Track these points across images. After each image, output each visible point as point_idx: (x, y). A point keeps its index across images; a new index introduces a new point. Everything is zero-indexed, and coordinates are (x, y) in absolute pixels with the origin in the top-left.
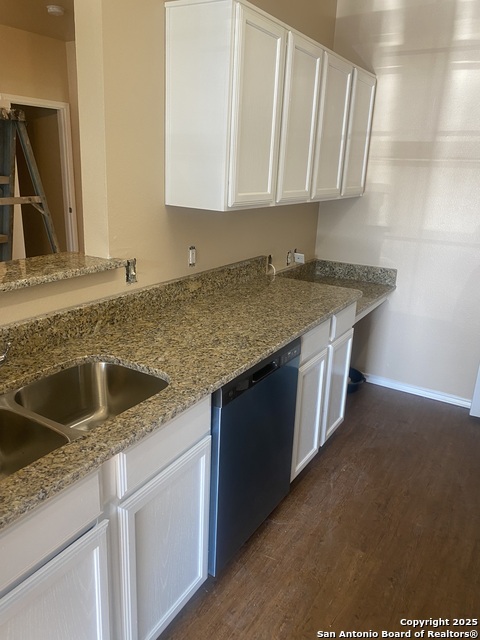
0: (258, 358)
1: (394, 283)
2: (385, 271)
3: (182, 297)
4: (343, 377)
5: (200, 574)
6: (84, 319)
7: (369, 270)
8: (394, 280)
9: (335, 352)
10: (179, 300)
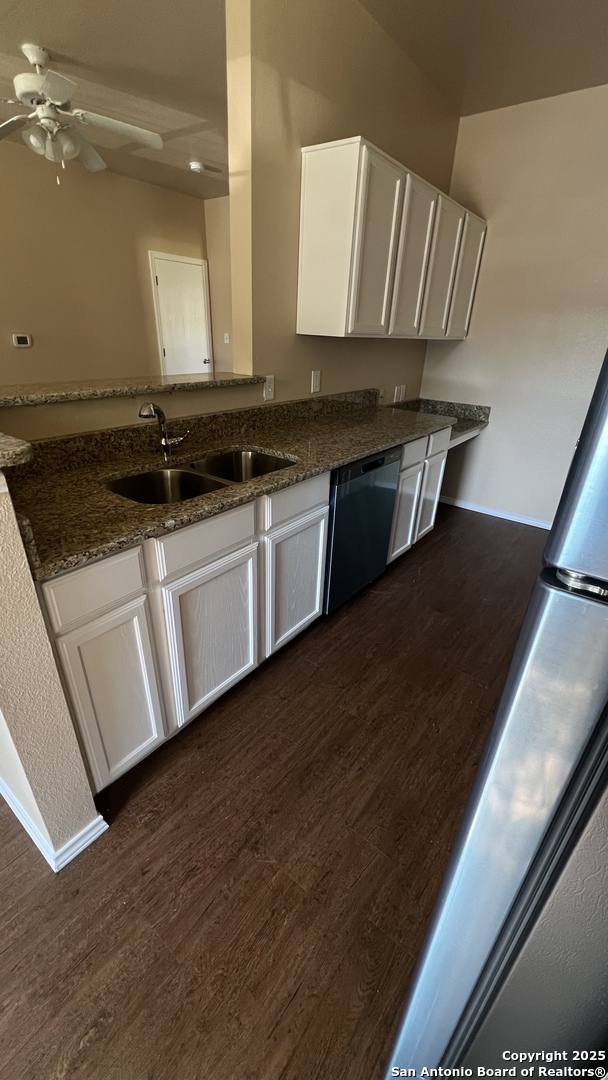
0: (367, 453)
1: (487, 419)
2: (480, 408)
3: (306, 414)
4: (434, 502)
5: (317, 610)
6: (234, 421)
7: (467, 407)
8: (487, 416)
9: (430, 467)
10: (304, 417)
